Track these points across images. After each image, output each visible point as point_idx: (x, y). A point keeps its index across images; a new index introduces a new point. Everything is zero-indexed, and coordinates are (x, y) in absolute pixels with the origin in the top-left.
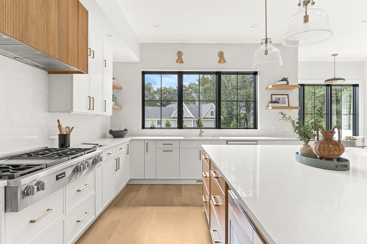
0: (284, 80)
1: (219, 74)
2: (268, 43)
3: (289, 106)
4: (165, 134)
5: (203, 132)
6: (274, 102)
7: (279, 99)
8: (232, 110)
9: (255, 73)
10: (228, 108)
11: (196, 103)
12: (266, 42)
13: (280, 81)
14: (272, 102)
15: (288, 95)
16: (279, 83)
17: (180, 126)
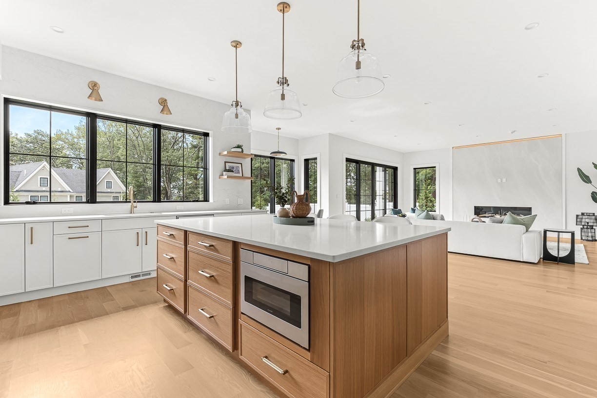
0: (239, 147)
1: (157, 127)
2: (239, 107)
3: (243, 176)
4: (63, 212)
5: (136, 207)
6: (229, 171)
7: (233, 168)
8: (145, 180)
9: (206, 135)
10: (136, 177)
11: (74, 167)
12: (237, 105)
13: (234, 148)
14: (226, 170)
15: (241, 164)
16: (233, 150)
17: (92, 198)
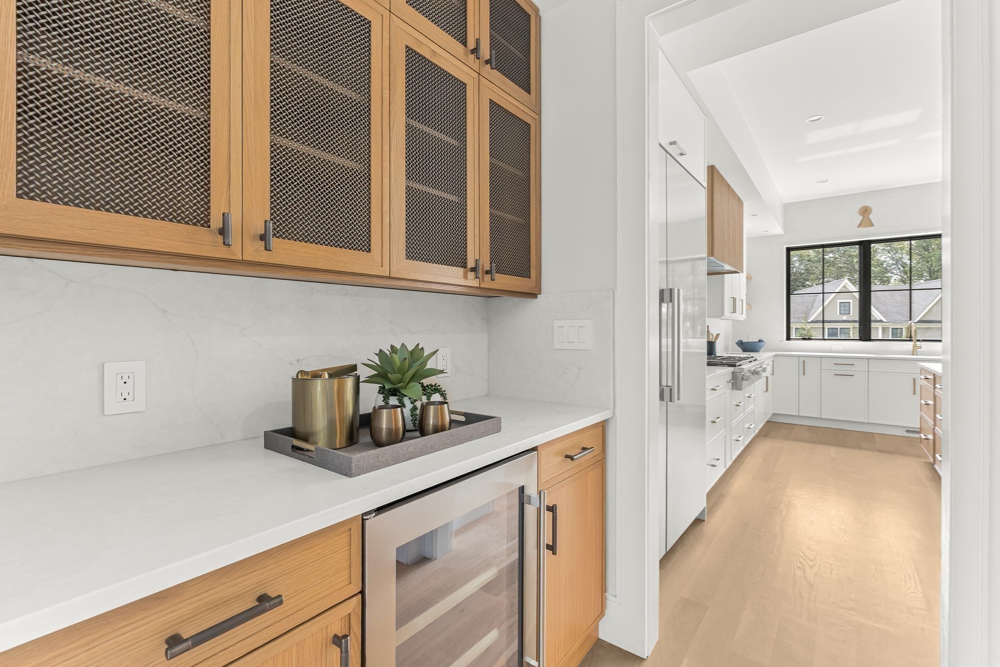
4: (834, 349)
5: (920, 347)
17: (865, 335)
